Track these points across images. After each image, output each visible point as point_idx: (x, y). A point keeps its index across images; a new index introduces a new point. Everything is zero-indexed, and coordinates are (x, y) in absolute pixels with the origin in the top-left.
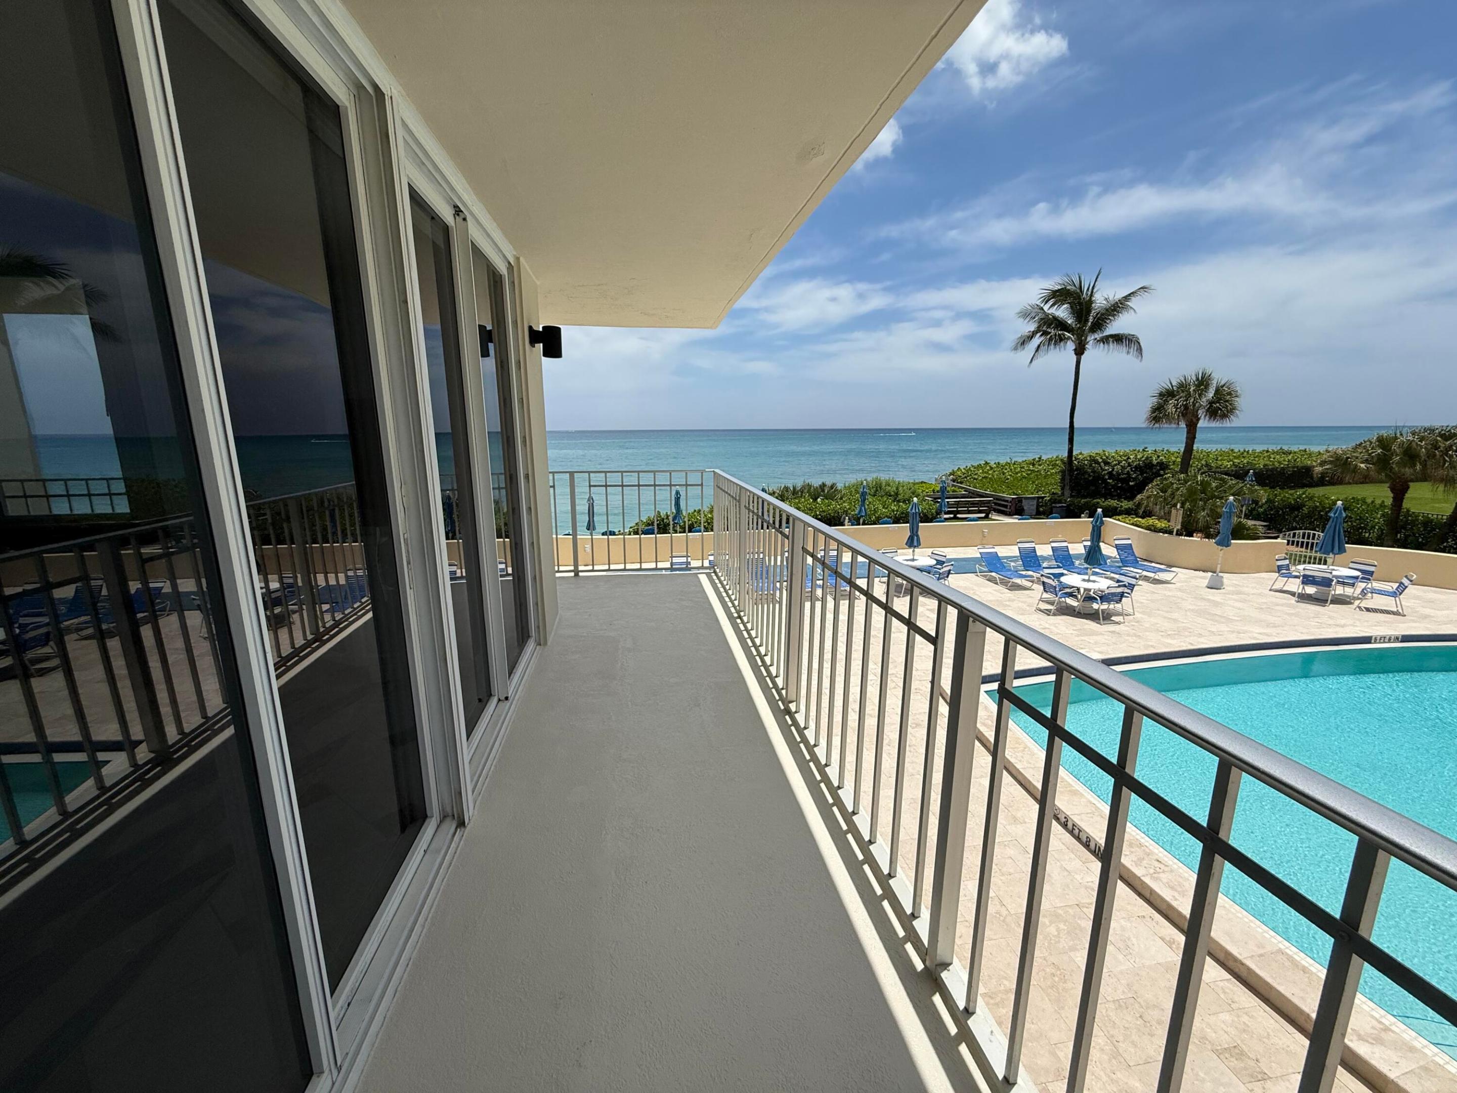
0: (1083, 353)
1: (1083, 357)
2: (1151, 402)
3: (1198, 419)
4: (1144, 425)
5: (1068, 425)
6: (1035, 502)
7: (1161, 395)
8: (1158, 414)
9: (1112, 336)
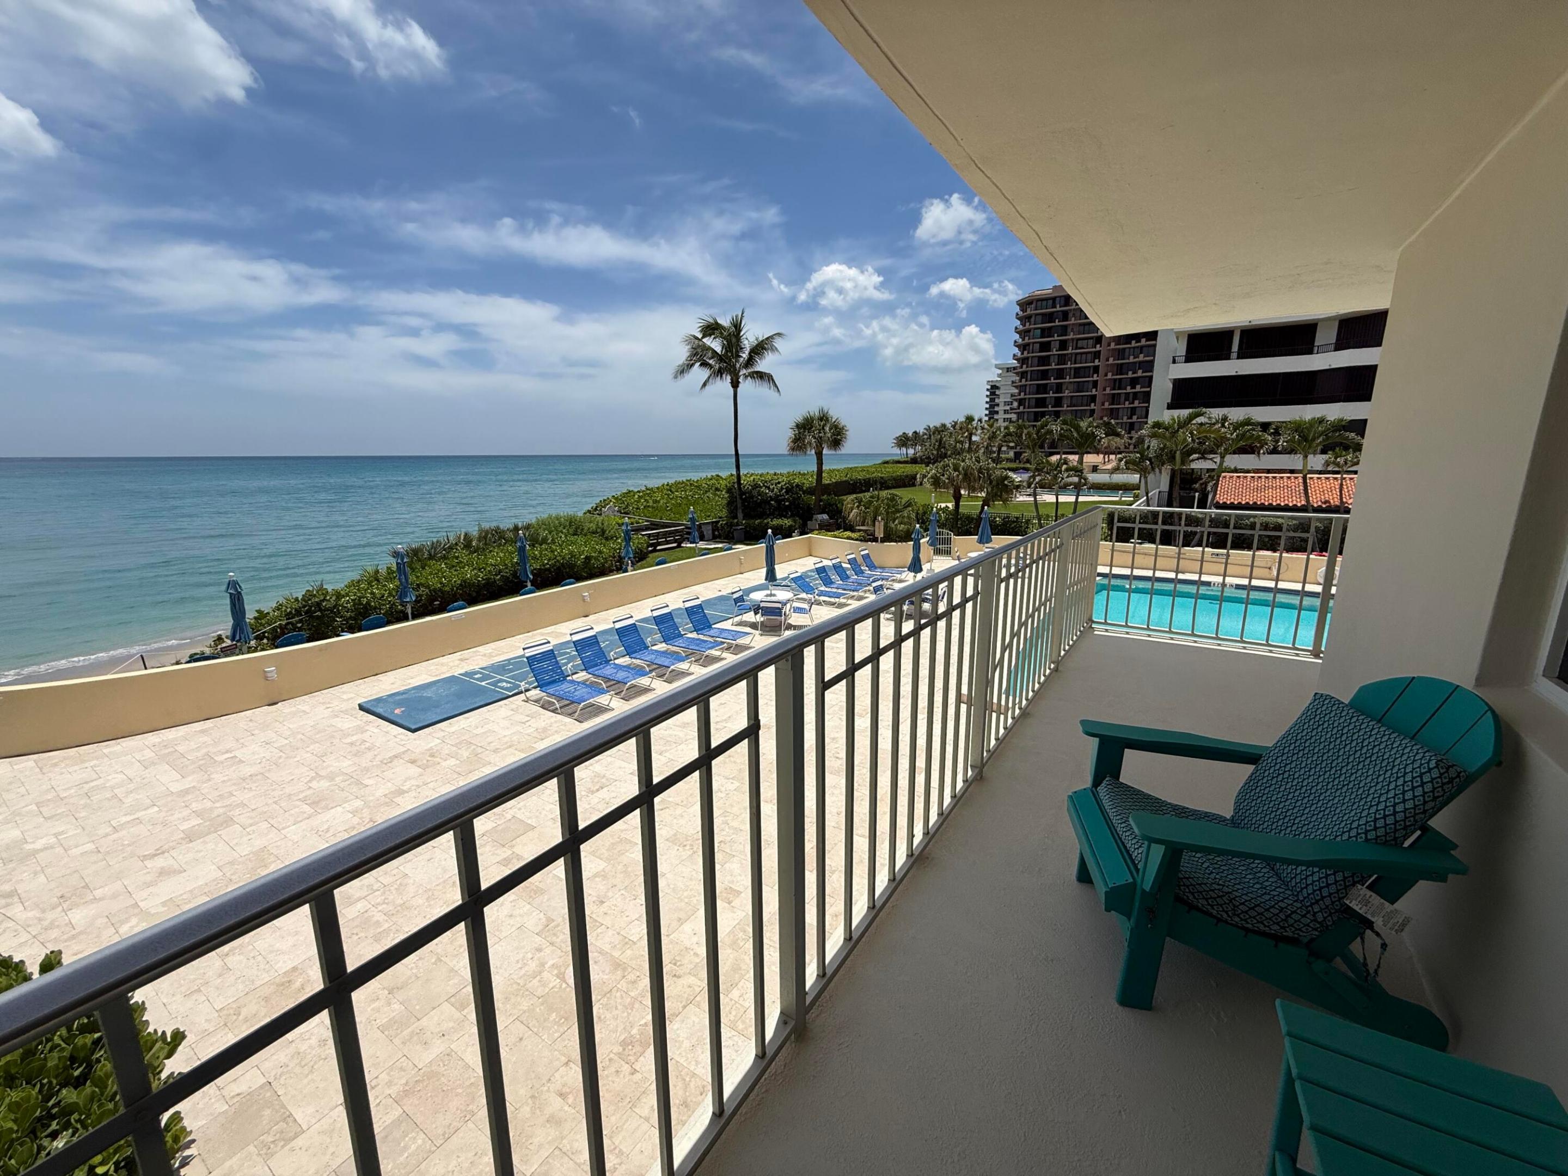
0: (738, 386)
1: (739, 389)
2: (790, 434)
3: (823, 449)
4: (786, 453)
5: (734, 453)
6: (710, 527)
7: (798, 426)
8: (798, 444)
9: (757, 372)
